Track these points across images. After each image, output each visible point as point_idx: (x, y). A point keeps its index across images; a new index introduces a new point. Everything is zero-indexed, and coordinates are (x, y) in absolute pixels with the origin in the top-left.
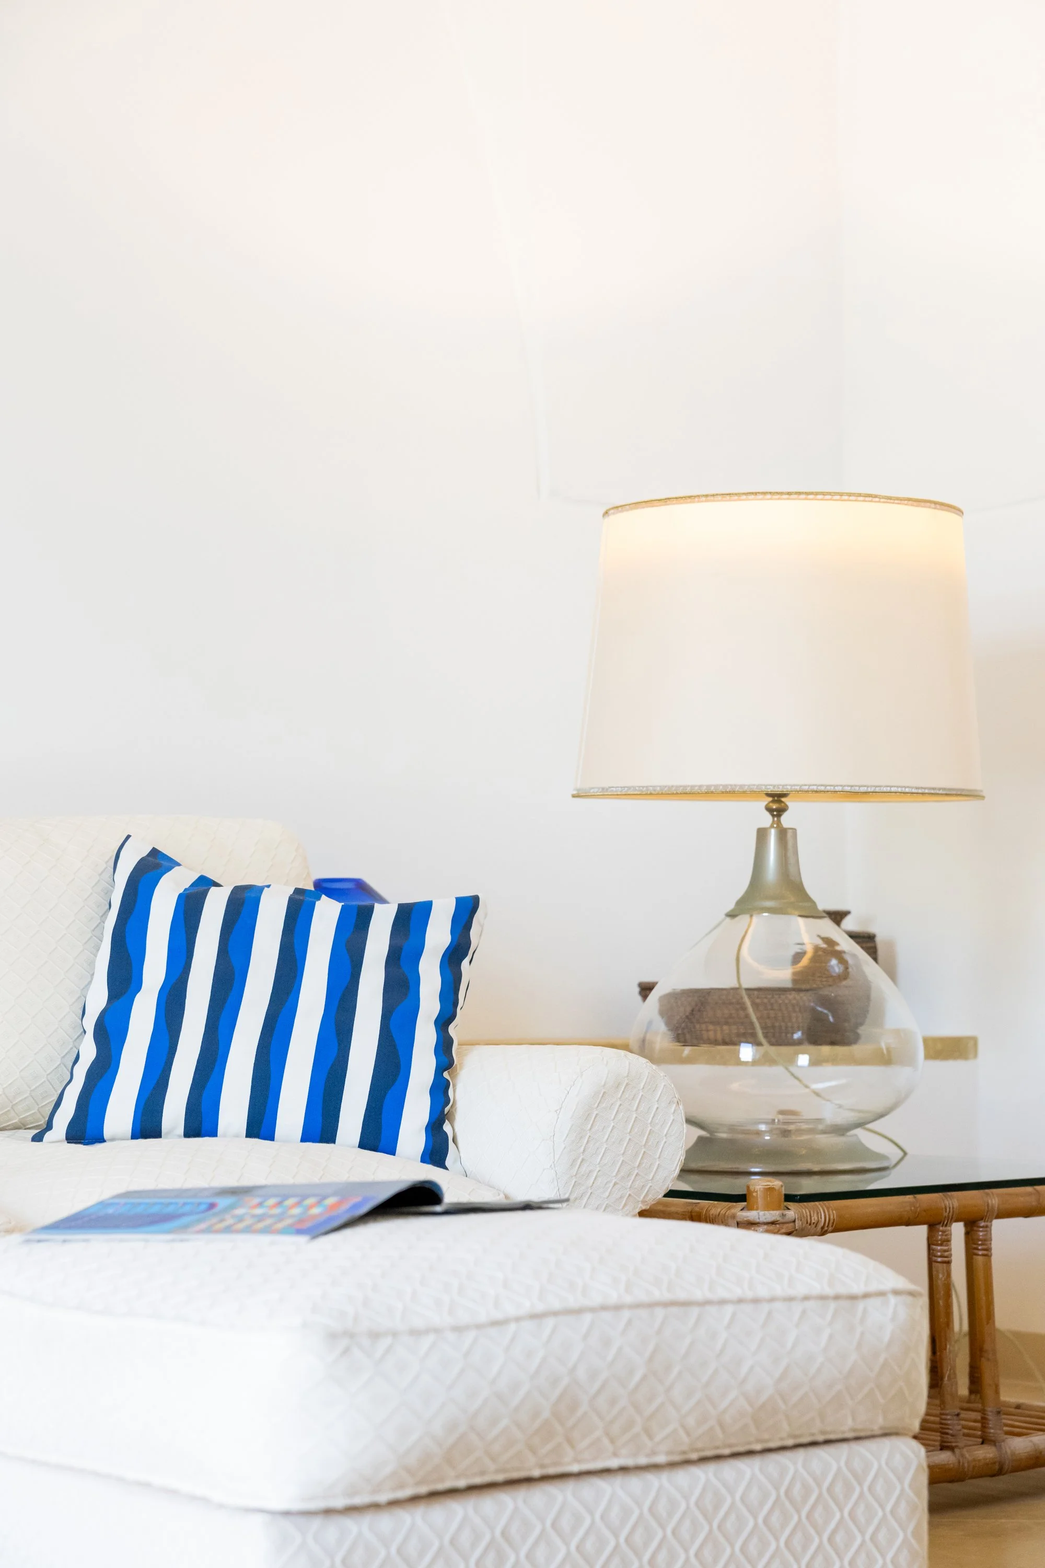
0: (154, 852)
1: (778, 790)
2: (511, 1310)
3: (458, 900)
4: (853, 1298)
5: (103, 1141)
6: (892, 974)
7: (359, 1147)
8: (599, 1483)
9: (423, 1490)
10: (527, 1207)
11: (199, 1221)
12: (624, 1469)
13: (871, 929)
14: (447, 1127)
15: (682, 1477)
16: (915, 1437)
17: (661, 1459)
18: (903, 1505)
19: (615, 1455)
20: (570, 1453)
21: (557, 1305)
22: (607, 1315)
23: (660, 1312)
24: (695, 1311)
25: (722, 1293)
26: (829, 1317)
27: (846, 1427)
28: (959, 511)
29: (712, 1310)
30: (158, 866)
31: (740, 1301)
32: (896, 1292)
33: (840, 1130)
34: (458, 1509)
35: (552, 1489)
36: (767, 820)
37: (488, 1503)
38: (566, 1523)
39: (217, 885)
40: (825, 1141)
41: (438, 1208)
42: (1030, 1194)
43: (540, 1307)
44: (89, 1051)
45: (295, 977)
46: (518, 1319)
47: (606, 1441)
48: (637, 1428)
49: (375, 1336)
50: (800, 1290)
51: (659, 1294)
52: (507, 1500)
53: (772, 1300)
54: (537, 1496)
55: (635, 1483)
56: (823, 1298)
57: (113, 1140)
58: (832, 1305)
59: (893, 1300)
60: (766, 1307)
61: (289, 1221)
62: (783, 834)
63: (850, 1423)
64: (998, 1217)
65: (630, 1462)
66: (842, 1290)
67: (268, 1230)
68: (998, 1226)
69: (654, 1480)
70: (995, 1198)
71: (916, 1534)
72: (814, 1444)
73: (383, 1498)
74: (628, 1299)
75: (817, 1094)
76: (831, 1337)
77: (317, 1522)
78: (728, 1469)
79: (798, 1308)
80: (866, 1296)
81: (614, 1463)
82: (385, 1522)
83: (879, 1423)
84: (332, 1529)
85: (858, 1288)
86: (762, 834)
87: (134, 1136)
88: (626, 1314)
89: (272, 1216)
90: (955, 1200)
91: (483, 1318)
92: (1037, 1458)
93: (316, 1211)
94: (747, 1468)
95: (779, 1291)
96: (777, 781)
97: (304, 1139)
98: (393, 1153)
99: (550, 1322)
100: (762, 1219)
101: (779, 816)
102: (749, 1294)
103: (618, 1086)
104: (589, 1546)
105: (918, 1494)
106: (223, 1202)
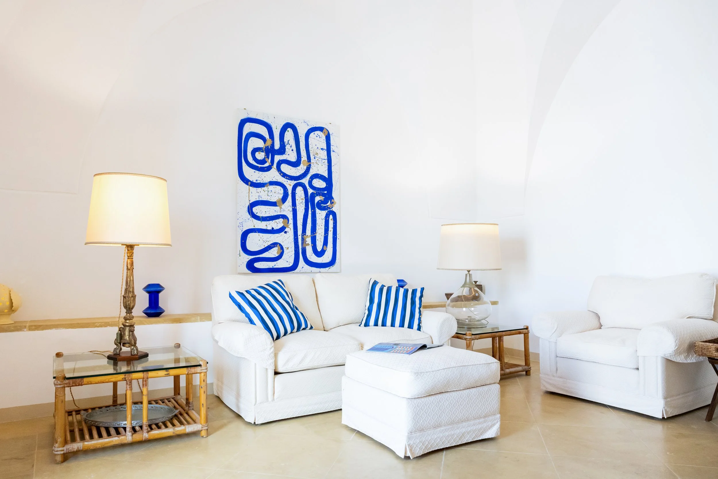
0: (375, 281)
1: (469, 270)
2: (440, 368)
3: (421, 288)
4: (489, 364)
5: (369, 326)
6: (484, 293)
7: (408, 328)
8: (453, 393)
9: (428, 395)
10: (439, 346)
11: (392, 350)
12: (456, 391)
13: (481, 284)
14: (421, 325)
15: (464, 391)
16: (498, 383)
17: (462, 389)
18: (497, 394)
19: (455, 389)
20: (449, 389)
21: (446, 367)
22: (454, 368)
23: (461, 367)
24: (466, 367)
25: (470, 364)
26: (486, 367)
27: (488, 382)
28: (497, 225)
29: (469, 366)
30: (376, 283)
31: (473, 365)
32: (496, 362)
33: (478, 321)
34: (433, 397)
35: (446, 394)
36: (467, 272)
37: (437, 396)
38: (448, 399)
39: (385, 286)
40: (476, 323)
41: (426, 348)
42: (509, 332)
43: (444, 368)
44: (367, 312)
45: (397, 302)
46: (441, 370)
47: (454, 387)
48: (458, 385)
49: (421, 373)
50: (482, 363)
51: (461, 365)
52: (440, 395)
53: (478, 365)
54: (444, 395)
55: (458, 392)
56: (485, 364)
57: (371, 326)
58: (486, 365)
59: (495, 363)
60: (477, 366)
61: (405, 351)
62: (470, 275)
63: (489, 382)
64: (505, 336)
65: (457, 390)
66: (488, 363)
67: (402, 353)
68: (504, 337)
69: (461, 392)
70: (504, 333)
71: (499, 398)
72: (484, 385)
73: (422, 396)
74: (457, 366)
75: (475, 314)
76: (486, 370)
77: (413, 400)
78: (471, 390)
79: (481, 366)
80: (491, 363)
81: (455, 390)
82: (423, 399)
83: (493, 382)
84: (415, 401)
85: (490, 362)
86: (466, 275)
87: (374, 326)
88: (457, 368)
89: (402, 350)
90: (498, 334)
91: (436, 370)
92: (510, 373)
93: (409, 349)
94: (474, 389)
95: (478, 363)
96: (469, 269)
97: (399, 327)
98: (413, 329)
99: (446, 370)
100: (468, 338)
101: (469, 272)
102: (474, 364)
103: (447, 319)
104: (451, 402)
105: (499, 392)
106: (395, 346)
